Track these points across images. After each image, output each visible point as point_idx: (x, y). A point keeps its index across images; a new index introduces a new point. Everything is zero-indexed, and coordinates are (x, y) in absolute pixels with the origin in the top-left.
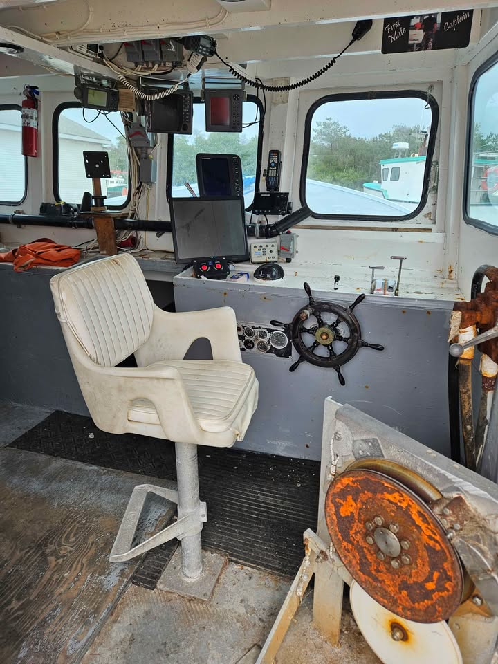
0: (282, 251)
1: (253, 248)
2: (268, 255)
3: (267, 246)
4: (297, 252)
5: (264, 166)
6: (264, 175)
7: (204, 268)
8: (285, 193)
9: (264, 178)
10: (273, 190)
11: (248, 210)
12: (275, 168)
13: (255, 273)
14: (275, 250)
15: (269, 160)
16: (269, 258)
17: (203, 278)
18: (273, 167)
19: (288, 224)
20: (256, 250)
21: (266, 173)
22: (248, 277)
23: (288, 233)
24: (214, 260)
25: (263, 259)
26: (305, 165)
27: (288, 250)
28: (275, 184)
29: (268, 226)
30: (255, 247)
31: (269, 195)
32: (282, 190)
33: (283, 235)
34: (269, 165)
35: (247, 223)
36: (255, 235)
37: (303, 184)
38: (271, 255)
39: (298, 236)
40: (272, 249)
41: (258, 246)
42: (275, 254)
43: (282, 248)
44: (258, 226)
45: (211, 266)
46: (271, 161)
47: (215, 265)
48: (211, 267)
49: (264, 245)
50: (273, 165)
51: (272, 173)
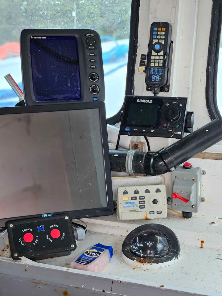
0: (175, 200)
1: (120, 195)
2: (149, 206)
3: (147, 191)
4: (203, 200)
5: (142, 49)
6: (142, 64)
7: (29, 238)
8: (181, 99)
9: (142, 69)
10: (157, 90)
11: (113, 121)
12: (162, 53)
13: (125, 245)
14: (162, 198)
15: (151, 38)
16: (152, 213)
17: (25, 261)
18: (158, 51)
19: (187, 152)
20: (127, 198)
21: (146, 60)
22: (111, 254)
23: (187, 167)
24: (47, 222)
25: (140, 215)
26: (214, 49)
27: (186, 201)
28: (162, 80)
29: (149, 155)
30: (126, 193)
31: (151, 101)
32: (175, 92)
33: (177, 172)
34: (151, 47)
35: (112, 146)
36: (125, 171)
37: (211, 81)
38: (156, 208)
39: (204, 173)
40: (157, 196)
41: (131, 190)
42: (163, 204)
43: (175, 195)
44: (131, 153)
45: (40, 234)
46: (154, 41)
47: (48, 231)
48: (42, 236)
49: (141, 190)
50: (157, 47)
51: (157, 61)
